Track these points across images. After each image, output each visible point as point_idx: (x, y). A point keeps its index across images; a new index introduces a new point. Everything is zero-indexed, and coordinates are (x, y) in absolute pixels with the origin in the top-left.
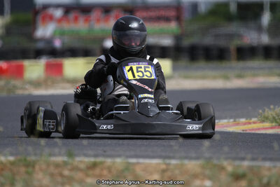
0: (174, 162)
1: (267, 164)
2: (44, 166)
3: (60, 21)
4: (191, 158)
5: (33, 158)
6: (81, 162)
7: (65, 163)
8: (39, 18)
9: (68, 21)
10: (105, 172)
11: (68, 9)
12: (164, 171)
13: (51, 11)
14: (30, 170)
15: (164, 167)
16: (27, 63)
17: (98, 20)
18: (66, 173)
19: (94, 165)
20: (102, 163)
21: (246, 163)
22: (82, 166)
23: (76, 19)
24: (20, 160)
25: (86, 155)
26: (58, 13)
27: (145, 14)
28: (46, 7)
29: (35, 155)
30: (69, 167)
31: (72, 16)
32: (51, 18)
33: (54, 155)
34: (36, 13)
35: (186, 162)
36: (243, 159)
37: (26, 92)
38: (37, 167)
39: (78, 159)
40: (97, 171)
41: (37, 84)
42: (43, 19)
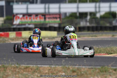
0: (53, 66)
1: (84, 67)
2: (10, 68)
3: (21, 19)
4: (59, 65)
5: (6, 65)
6: (22, 66)
7: (17, 67)
8: (15, 18)
9: (24, 19)
10: (30, 70)
11: (24, 15)
12: (49, 69)
13: (18, 16)
14: (5, 69)
15: (50, 68)
16: (10, 33)
17: (34, 18)
18: (17, 70)
19: (27, 68)
20: (29, 67)
21: (77, 67)
22: (23, 68)
23: (27, 18)
24: (3, 66)
25: (24, 64)
26: (21, 16)
27: (49, 16)
28: (17, 14)
29: (8, 64)
30: (18, 68)
31: (25, 17)
32: (19, 18)
33: (13, 64)
34: (14, 16)
35: (57, 66)
36: (76, 65)
37: (9, 42)
38: (8, 68)
39: (21, 65)
40: (27, 70)
41: (13, 39)
42: (16, 18)
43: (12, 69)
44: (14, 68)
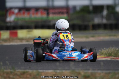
11: (20, 9)
13: (13, 10)
16: (2, 32)
17: (33, 14)
22: (19, 73)
23: (24, 13)
26: (16, 11)
28: (11, 8)
30: (13, 74)
32: (13, 13)
33: (6, 69)
34: (7, 11)
41: (5, 40)
42: (10, 14)
43: (5, 75)
44: (7, 73)
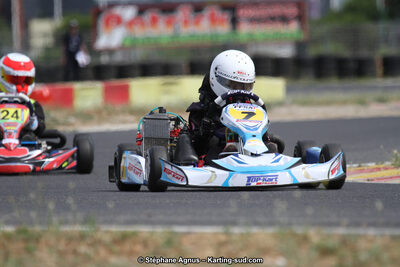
0: (236, 230)
3: (131, 24)
5: (37, 228)
6: (107, 232)
7: (82, 237)
8: (101, 23)
9: (143, 24)
10: (138, 248)
11: (142, 7)
12: (221, 244)
14: (32, 245)
16: (77, 86)
17: (186, 23)
18: (83, 249)
19: (124, 237)
20: (135, 234)
21: (341, 231)
22: (107, 238)
23: (154, 21)
26: (129, 14)
30: (89, 241)
31: (147, 17)
32: (119, 21)
34: (97, 13)
35: (255, 230)
38: (43, 242)
39: (104, 228)
40: (127, 246)
42: (107, 23)
43: (62, 246)
44: (70, 239)
